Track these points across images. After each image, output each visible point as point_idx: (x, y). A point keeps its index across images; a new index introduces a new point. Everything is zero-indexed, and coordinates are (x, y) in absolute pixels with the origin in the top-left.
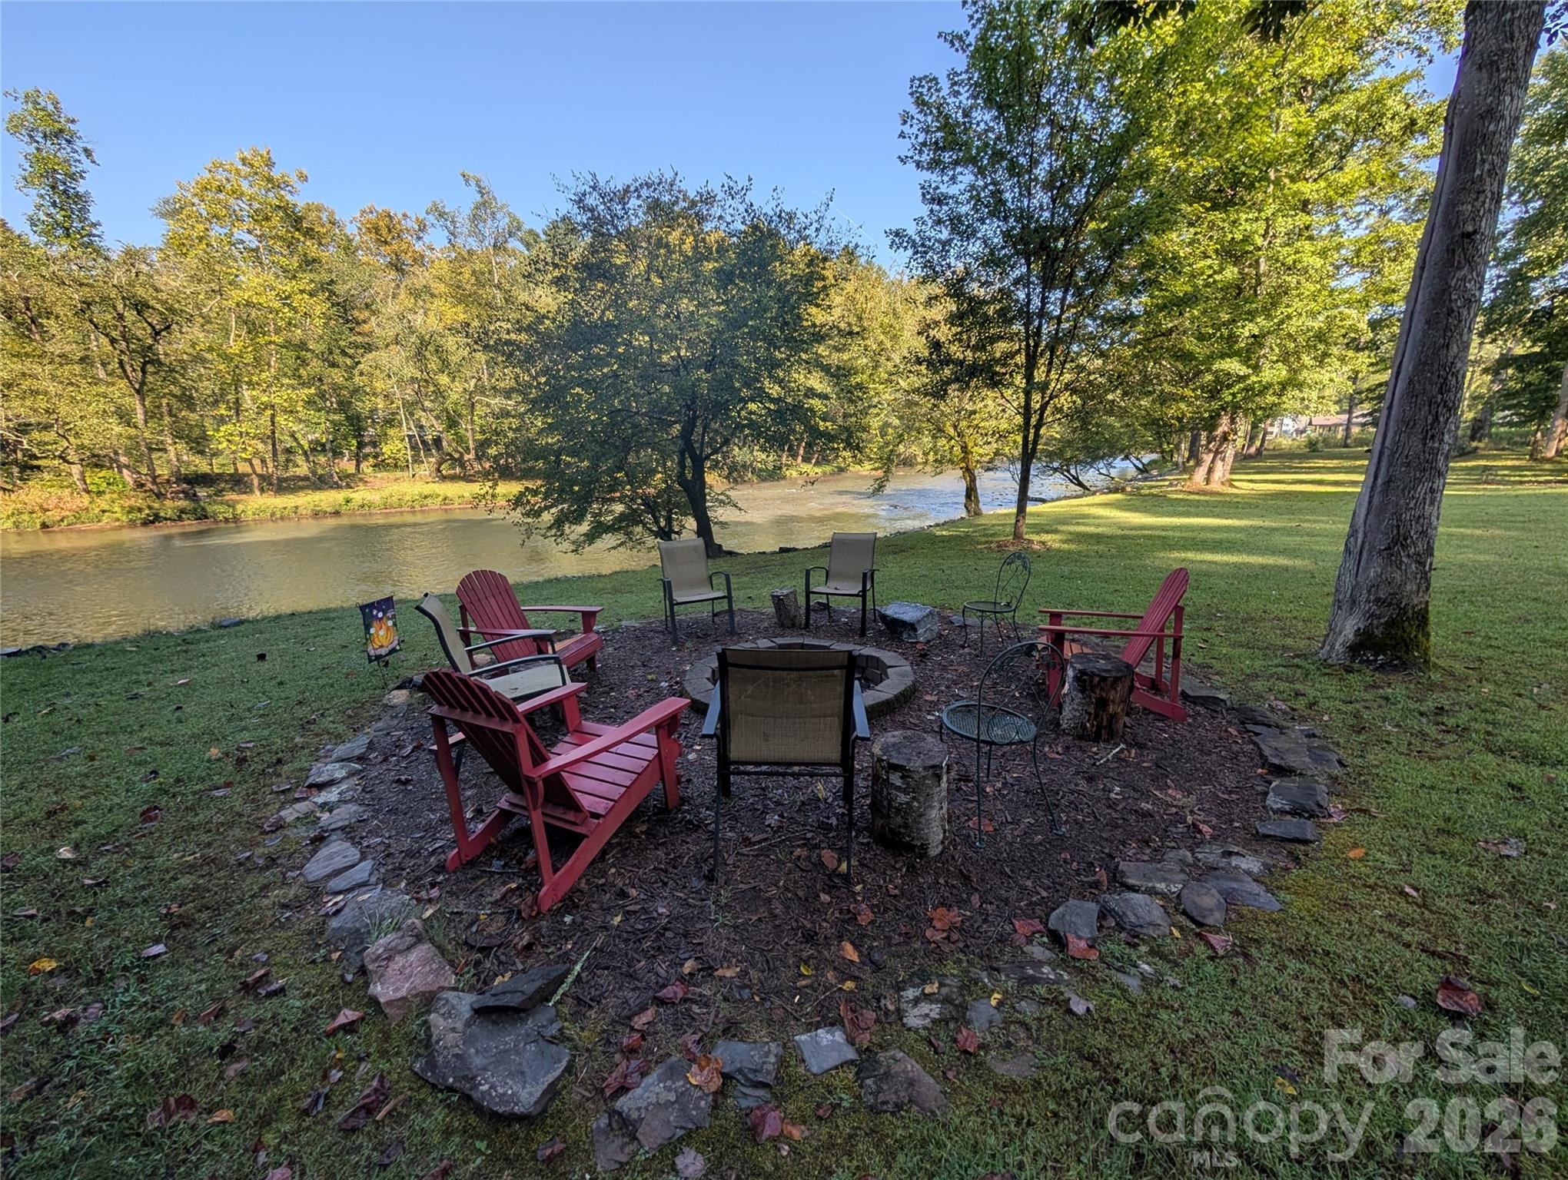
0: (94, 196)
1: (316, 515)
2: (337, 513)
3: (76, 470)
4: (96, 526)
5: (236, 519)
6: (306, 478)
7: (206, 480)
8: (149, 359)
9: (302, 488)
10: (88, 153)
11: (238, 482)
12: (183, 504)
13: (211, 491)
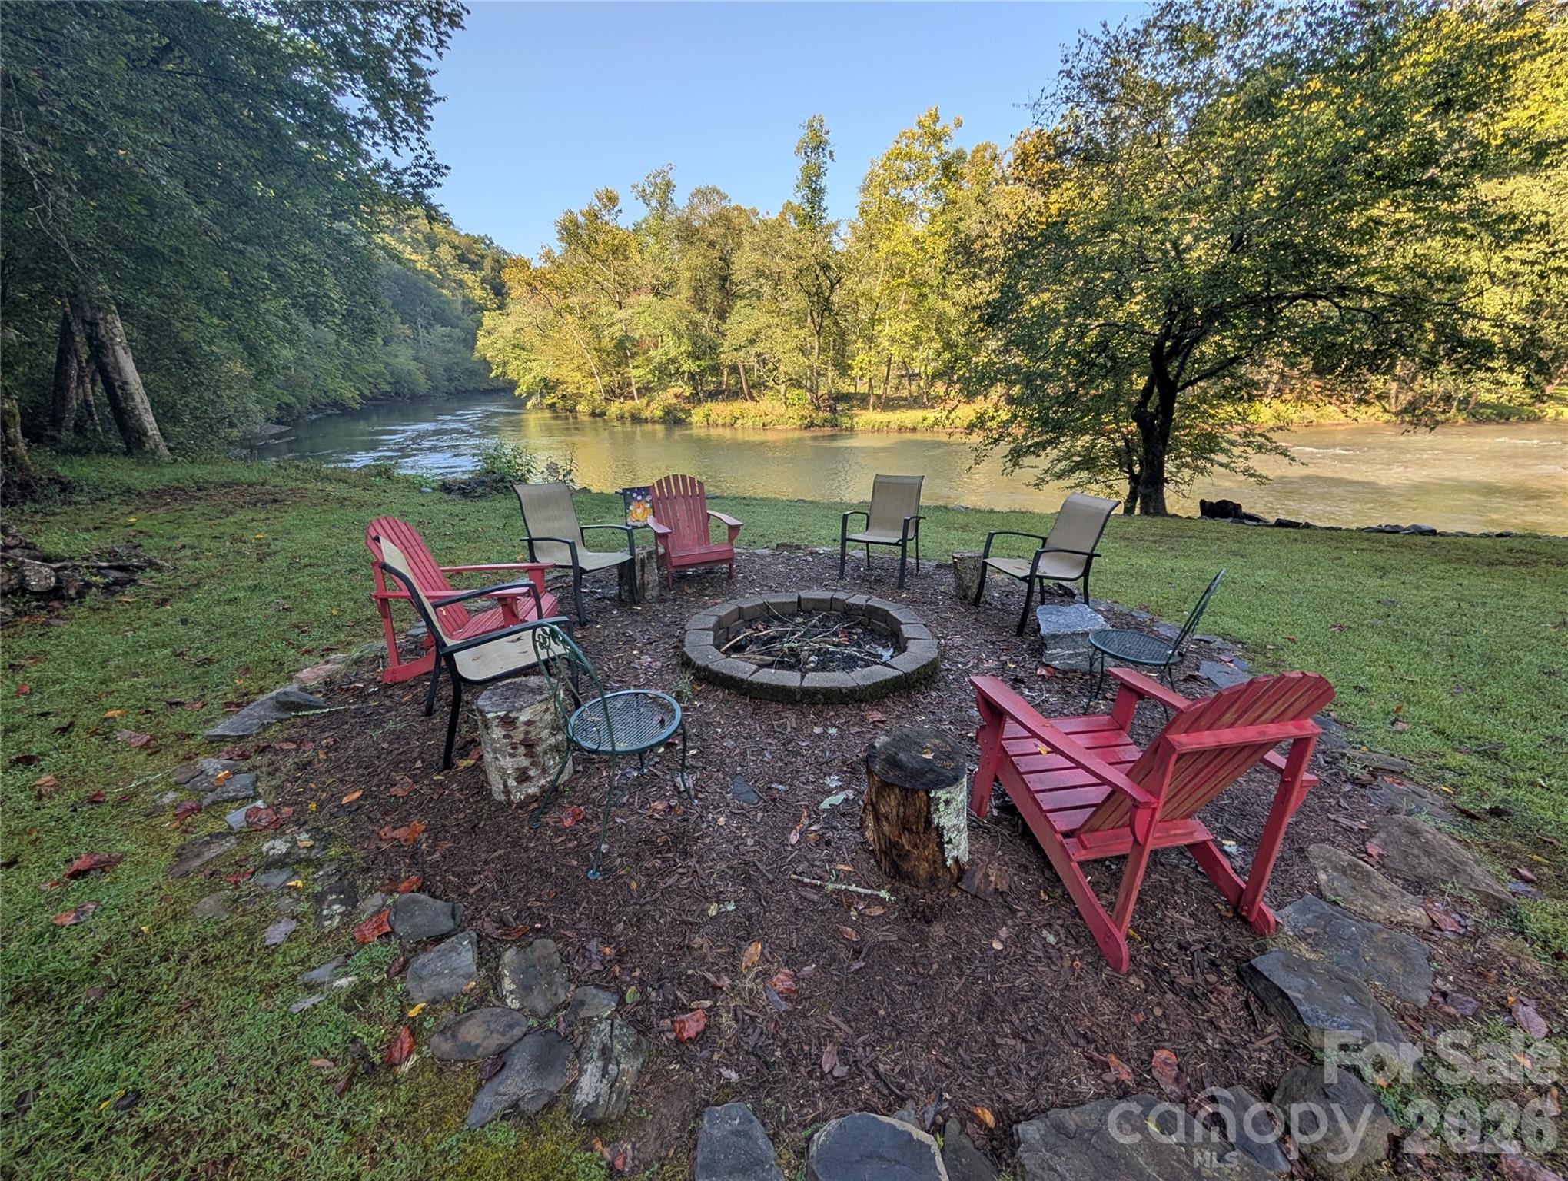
0: (828, 189)
1: (901, 429)
2: (914, 429)
3: (782, 388)
4: (783, 427)
5: (852, 428)
6: (906, 399)
7: (846, 398)
8: (827, 307)
9: (900, 407)
10: (831, 153)
11: (863, 400)
12: (827, 415)
13: (846, 406)
